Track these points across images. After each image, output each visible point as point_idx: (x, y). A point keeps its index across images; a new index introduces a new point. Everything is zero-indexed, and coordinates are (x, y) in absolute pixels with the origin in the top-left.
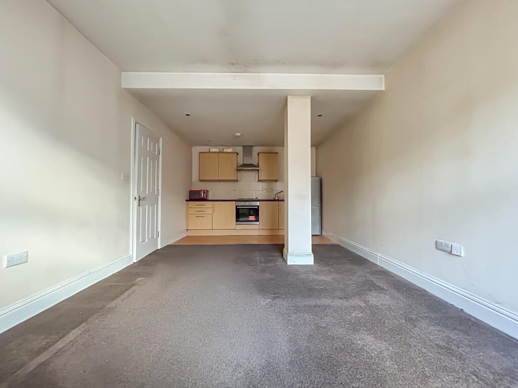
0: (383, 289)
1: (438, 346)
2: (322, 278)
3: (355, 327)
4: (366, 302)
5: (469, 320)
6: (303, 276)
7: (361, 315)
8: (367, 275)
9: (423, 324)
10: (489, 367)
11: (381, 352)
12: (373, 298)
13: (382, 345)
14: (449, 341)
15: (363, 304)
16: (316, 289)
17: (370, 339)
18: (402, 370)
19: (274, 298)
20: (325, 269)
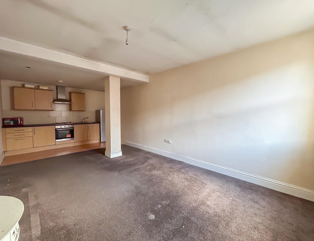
0: (151, 158)
1: (169, 168)
2: (130, 160)
3: (150, 170)
4: (149, 163)
5: (173, 160)
6: (122, 161)
7: (150, 167)
8: (144, 155)
9: (164, 164)
10: (178, 168)
11: (159, 174)
12: (151, 161)
13: (159, 172)
14: (170, 166)
15: (149, 164)
16: (131, 164)
17: (156, 172)
18: (165, 175)
19: (120, 171)
20: (128, 156)
